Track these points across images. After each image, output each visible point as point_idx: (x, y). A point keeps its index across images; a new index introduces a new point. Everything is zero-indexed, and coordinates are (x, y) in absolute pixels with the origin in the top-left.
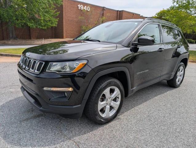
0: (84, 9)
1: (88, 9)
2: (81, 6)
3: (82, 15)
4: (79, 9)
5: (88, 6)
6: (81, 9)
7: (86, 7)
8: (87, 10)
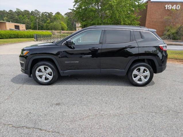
0: (173, 8)
1: (178, 8)
2: (169, 5)
3: (168, 15)
4: (166, 9)
5: (179, 4)
6: (169, 9)
7: (175, 6)
8: (176, 9)
